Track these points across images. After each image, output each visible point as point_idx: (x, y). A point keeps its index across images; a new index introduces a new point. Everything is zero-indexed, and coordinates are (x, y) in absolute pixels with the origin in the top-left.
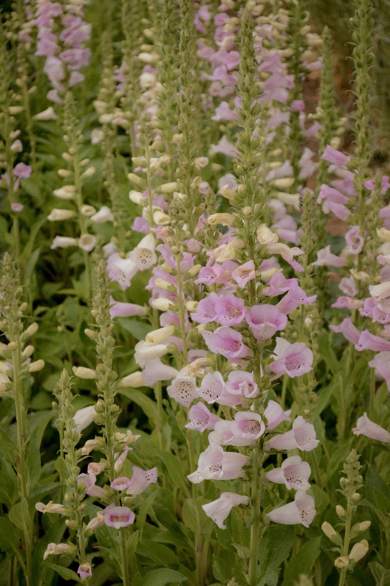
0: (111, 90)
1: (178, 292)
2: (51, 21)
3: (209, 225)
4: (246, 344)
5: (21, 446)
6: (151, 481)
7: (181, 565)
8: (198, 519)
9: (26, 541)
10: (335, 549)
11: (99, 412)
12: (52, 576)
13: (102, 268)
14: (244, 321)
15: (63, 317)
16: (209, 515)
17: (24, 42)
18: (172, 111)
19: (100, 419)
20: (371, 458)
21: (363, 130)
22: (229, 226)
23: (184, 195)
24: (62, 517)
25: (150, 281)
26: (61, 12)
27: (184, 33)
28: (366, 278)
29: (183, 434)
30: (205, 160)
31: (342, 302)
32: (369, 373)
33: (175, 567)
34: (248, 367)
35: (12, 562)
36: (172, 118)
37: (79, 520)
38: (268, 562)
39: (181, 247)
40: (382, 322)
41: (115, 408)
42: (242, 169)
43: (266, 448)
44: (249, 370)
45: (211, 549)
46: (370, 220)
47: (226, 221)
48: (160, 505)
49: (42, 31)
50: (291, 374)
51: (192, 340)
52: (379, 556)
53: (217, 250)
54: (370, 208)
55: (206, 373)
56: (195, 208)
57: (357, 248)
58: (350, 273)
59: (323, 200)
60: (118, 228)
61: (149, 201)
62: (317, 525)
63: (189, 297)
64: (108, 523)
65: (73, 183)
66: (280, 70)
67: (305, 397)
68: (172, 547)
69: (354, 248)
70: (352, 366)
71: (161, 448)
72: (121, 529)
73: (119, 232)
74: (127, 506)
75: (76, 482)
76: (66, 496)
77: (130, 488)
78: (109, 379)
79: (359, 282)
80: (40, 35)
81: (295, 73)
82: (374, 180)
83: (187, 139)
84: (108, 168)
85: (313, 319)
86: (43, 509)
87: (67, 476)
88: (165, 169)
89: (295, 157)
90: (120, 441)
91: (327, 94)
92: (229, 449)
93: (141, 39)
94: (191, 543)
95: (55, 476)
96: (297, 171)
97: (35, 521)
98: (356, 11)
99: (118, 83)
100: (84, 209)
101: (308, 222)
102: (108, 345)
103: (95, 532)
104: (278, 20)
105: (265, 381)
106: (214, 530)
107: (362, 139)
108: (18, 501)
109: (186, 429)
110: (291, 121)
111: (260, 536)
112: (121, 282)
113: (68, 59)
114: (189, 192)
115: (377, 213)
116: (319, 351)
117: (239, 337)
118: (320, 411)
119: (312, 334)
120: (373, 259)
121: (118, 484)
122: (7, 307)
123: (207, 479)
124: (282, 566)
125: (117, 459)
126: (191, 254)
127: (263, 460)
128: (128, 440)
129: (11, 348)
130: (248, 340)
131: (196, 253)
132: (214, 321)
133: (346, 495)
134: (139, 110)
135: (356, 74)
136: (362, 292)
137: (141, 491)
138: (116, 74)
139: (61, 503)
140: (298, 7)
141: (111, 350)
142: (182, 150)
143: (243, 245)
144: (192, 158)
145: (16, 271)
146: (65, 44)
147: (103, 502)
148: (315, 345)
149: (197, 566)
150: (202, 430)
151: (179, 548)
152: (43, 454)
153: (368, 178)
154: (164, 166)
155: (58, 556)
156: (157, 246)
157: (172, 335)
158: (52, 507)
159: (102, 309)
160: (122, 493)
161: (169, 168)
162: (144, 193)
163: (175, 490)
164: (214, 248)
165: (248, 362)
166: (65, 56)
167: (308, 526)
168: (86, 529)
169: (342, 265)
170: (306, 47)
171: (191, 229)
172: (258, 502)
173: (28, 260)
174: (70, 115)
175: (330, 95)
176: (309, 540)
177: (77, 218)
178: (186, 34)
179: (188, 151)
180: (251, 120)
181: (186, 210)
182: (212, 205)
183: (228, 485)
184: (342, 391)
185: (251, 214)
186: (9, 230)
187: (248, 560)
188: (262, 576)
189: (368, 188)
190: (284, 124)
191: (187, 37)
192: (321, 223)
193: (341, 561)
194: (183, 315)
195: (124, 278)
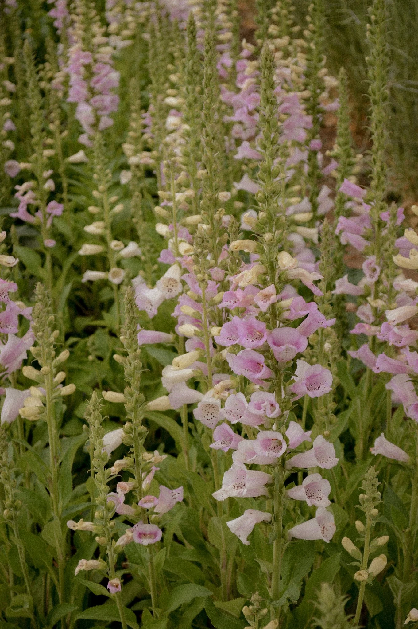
0: (139, 134)
1: (203, 317)
2: (82, 70)
3: (232, 252)
4: (268, 366)
5: (53, 466)
6: (177, 500)
7: (207, 582)
8: (223, 538)
9: (58, 558)
10: (355, 564)
11: (127, 433)
12: (84, 592)
13: (130, 294)
14: (266, 344)
15: (94, 347)
16: (233, 531)
17: (57, 90)
18: (197, 148)
19: (128, 440)
20: (388, 477)
21: (379, 164)
22: (250, 252)
23: (209, 226)
24: (93, 535)
25: (176, 308)
26: (91, 61)
27: (207, 71)
28: (383, 306)
29: (209, 454)
30: (227, 195)
31: (359, 329)
32: (385, 398)
33: (201, 583)
34: (270, 388)
35: (46, 580)
36: (196, 154)
37: (109, 537)
38: (290, 577)
39: (206, 275)
40: (399, 345)
41: (142, 429)
42: (263, 196)
43: (288, 466)
44: (271, 391)
45: (236, 566)
46: (386, 250)
47: (248, 247)
48: (187, 524)
49: (74, 78)
50: (312, 394)
51: (217, 364)
52: (396, 572)
53: (239, 275)
54: (385, 239)
55: (229, 395)
56: (218, 239)
57: (373, 277)
58: (367, 301)
59: (341, 231)
60: (145, 262)
61: (175, 233)
62: (337, 542)
63: (213, 323)
64: (137, 540)
65: (102, 220)
66: (298, 111)
67: (325, 419)
68: (199, 564)
69: (371, 277)
70: (370, 391)
71: (187, 469)
72: (149, 546)
73: (146, 266)
74: (154, 524)
75: (105, 501)
76: (96, 514)
77: (157, 506)
78: (137, 401)
79: (375, 309)
80: (71, 83)
81: (313, 114)
82: (389, 211)
83: (211, 172)
84: (136, 205)
85: (332, 344)
86: (74, 527)
87: (96, 495)
88: (190, 203)
89: (313, 194)
90: (148, 461)
91: (344, 132)
92: (252, 467)
93: (167, 85)
94: (216, 561)
95: (86, 497)
96: (315, 207)
97: (67, 541)
98: (371, 51)
99: (145, 126)
100: (113, 244)
101: (327, 250)
102: (135, 368)
103: (123, 549)
104: (296, 64)
105: (287, 402)
106: (238, 547)
107: (378, 173)
108: (52, 519)
109: (211, 449)
110: (309, 159)
111: (282, 552)
112: (148, 311)
113: (98, 104)
114: (212, 223)
115: (392, 243)
116: (338, 375)
117: (261, 358)
118: (339, 433)
119: (331, 358)
120: (389, 287)
121: (145, 502)
122: (40, 334)
123: (231, 496)
124: (304, 580)
125: (144, 479)
126: (215, 283)
127: (284, 478)
128: (156, 460)
129: (44, 373)
130: (270, 362)
131: (220, 282)
132: (237, 344)
133: (365, 511)
134: (164, 149)
135: (371, 110)
136: (378, 319)
137: (168, 510)
138: (144, 118)
139: (92, 521)
140: (315, 53)
141: (138, 374)
142: (206, 183)
143: (264, 270)
144: (216, 190)
145: (48, 300)
146: (95, 90)
147: (131, 520)
148: (335, 369)
149: (222, 581)
150: (226, 450)
151: (205, 566)
152: (74, 476)
153: (384, 210)
154: (189, 201)
155: (89, 572)
156: (182, 275)
157: (198, 360)
158: (83, 525)
159: (130, 334)
160: (150, 511)
161: (193, 202)
162: (171, 225)
163: (201, 510)
164: (237, 274)
165: (270, 383)
166: (95, 102)
167: (328, 542)
168: (116, 546)
169: (360, 294)
170: (323, 89)
171: (215, 258)
172: (281, 518)
173: (60, 293)
174: (100, 155)
175: (347, 133)
176: (329, 556)
177: (106, 253)
178: (209, 72)
179: (212, 183)
180: (272, 150)
181: (209, 240)
182: (234, 233)
183: (252, 503)
184: (360, 415)
185: (272, 240)
186: (43, 265)
187: (271, 575)
188: (284, 591)
189: (384, 220)
190: (302, 162)
191: (210, 74)
192: (338, 255)
193: (360, 575)
194: (208, 340)
195: (151, 307)
